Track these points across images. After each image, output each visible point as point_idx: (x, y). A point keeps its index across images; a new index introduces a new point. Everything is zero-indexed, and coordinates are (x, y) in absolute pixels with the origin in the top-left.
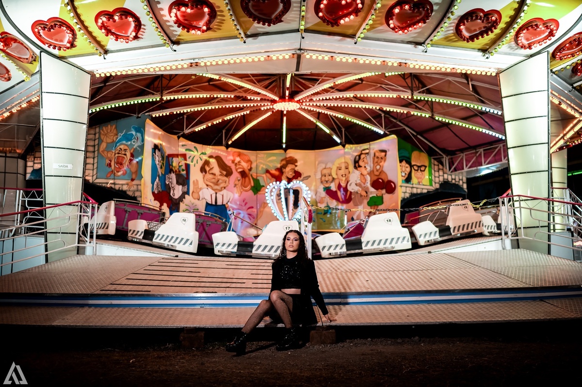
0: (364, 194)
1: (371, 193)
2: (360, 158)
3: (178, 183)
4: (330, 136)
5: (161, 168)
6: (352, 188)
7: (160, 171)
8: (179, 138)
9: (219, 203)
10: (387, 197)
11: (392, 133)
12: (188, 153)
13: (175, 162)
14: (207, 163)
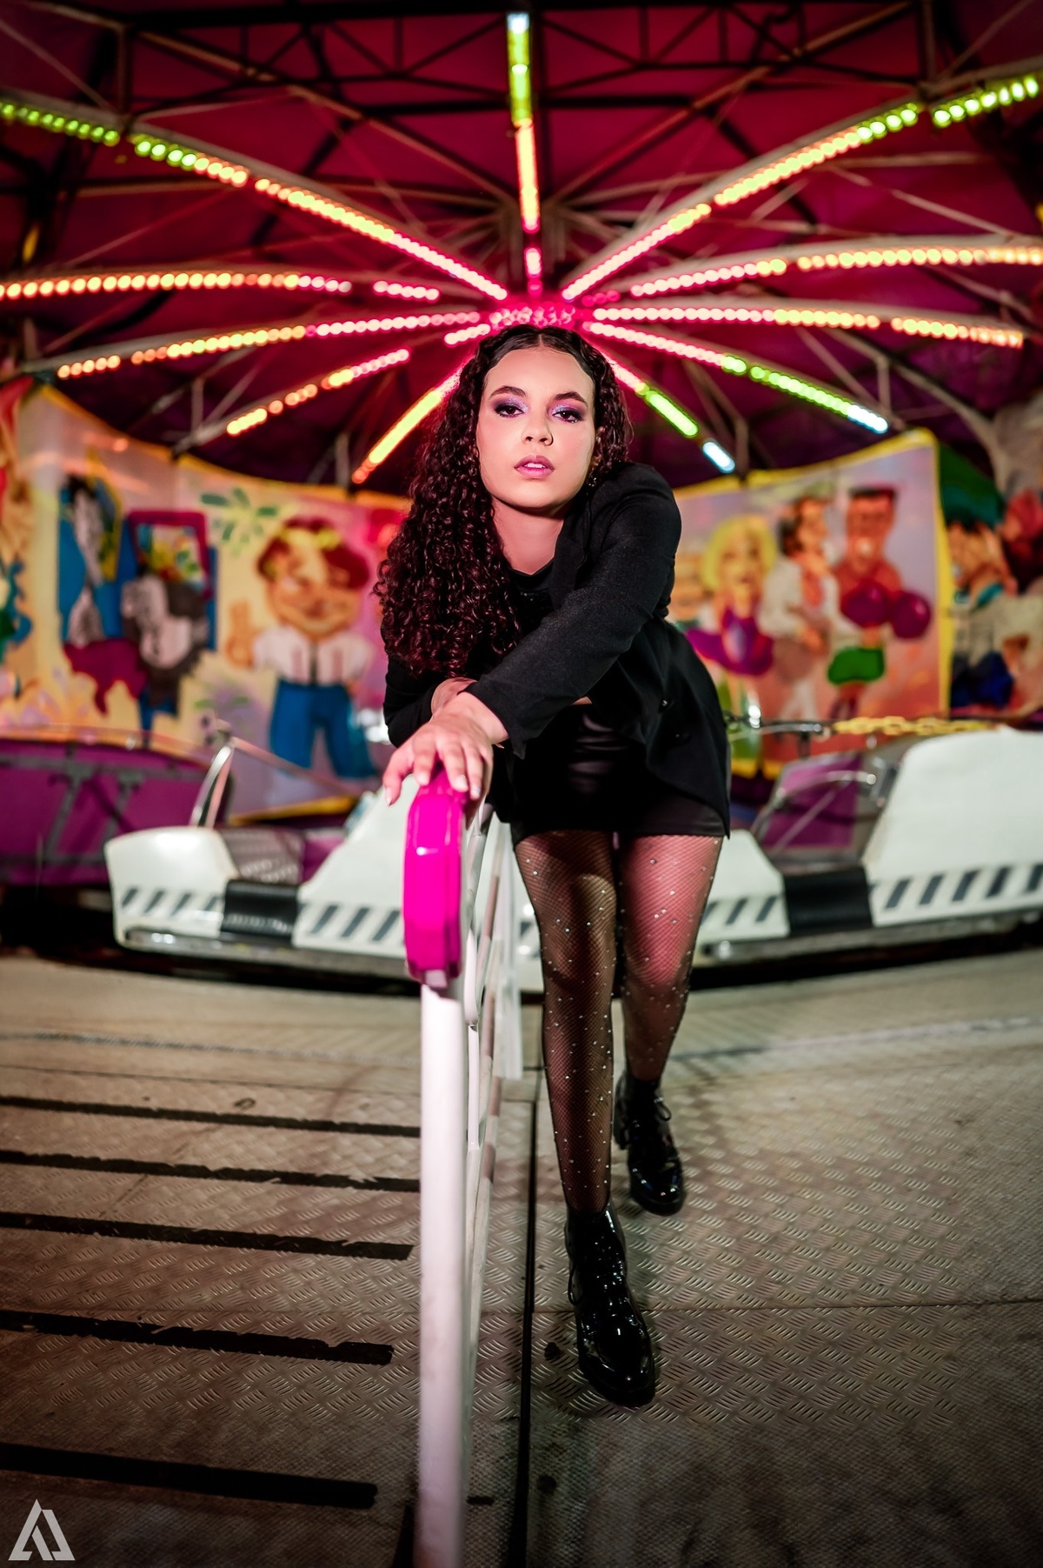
0: (814, 640)
1: (843, 637)
2: (799, 520)
3: (174, 610)
4: (694, 446)
5: (102, 557)
6: (774, 622)
7: (98, 571)
8: (176, 457)
9: (326, 675)
10: (897, 651)
11: (913, 424)
12: (213, 513)
13: (164, 541)
14: (277, 547)
